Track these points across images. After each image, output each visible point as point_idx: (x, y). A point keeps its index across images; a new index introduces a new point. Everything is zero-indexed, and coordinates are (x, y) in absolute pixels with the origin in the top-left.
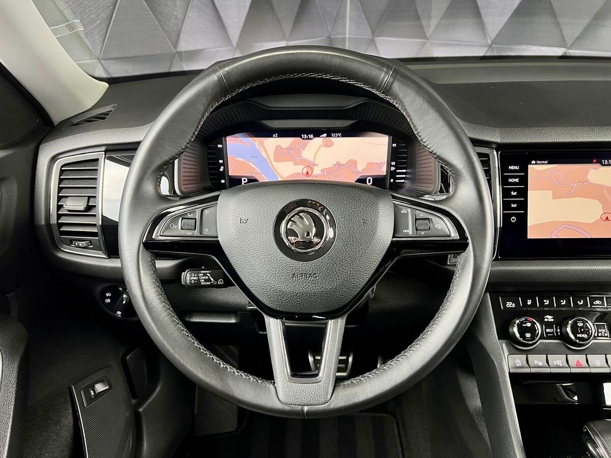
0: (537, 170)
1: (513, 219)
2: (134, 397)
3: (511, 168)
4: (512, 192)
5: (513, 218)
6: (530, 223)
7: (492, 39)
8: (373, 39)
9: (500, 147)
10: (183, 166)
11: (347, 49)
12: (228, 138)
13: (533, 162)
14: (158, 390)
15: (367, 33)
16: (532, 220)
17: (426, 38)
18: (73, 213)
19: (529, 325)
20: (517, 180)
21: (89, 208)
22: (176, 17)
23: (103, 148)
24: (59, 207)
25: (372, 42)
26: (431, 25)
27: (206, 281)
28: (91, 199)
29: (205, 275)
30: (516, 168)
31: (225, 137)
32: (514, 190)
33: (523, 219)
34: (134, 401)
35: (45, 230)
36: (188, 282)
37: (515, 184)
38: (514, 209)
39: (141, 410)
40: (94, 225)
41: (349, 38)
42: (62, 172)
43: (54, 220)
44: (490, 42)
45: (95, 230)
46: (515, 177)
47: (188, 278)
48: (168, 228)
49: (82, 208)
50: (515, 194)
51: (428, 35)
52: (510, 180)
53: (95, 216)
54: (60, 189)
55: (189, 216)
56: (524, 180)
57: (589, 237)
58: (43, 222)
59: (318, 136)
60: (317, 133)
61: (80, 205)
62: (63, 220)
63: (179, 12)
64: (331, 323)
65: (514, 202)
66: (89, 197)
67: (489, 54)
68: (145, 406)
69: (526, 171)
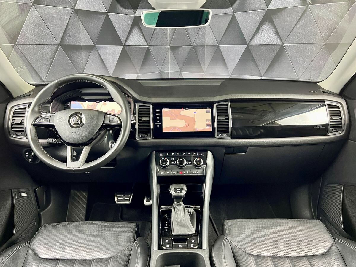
0: (165, 111)
1: (158, 126)
2: (39, 208)
3: (157, 110)
6: (163, 127)
7: (231, 73)
8: (181, 73)
9: (154, 104)
10: (53, 109)
11: (169, 78)
12: (71, 102)
13: (164, 109)
14: (50, 206)
15: (178, 70)
16: (164, 126)
17: (203, 72)
18: (17, 124)
19: (165, 160)
21: (22, 122)
22: (83, 63)
23: (28, 104)
24: (12, 122)
25: (181, 74)
26: (205, 67)
27: (55, 141)
28: (23, 120)
29: (55, 140)
30: (159, 110)
31: (70, 102)
33: (161, 126)
34: (38, 210)
35: (7, 129)
36: (49, 141)
37: (158, 115)
39: (41, 213)
40: (23, 128)
41: (170, 72)
42: (14, 112)
43: (10, 126)
44: (230, 74)
45: (23, 129)
47: (49, 140)
48: (40, 120)
49: (20, 122)
50: (159, 118)
51: (204, 71)
52: (157, 114)
53: (23, 125)
54: (13, 117)
55: (47, 118)
56: (161, 114)
57: (181, 131)
58: (7, 127)
59: (101, 102)
60: (101, 100)
61: (19, 122)
62: (13, 127)
63: (84, 61)
64: (85, 147)
65: (158, 121)
66: (22, 119)
67: (231, 78)
68: (43, 212)
69: (162, 111)
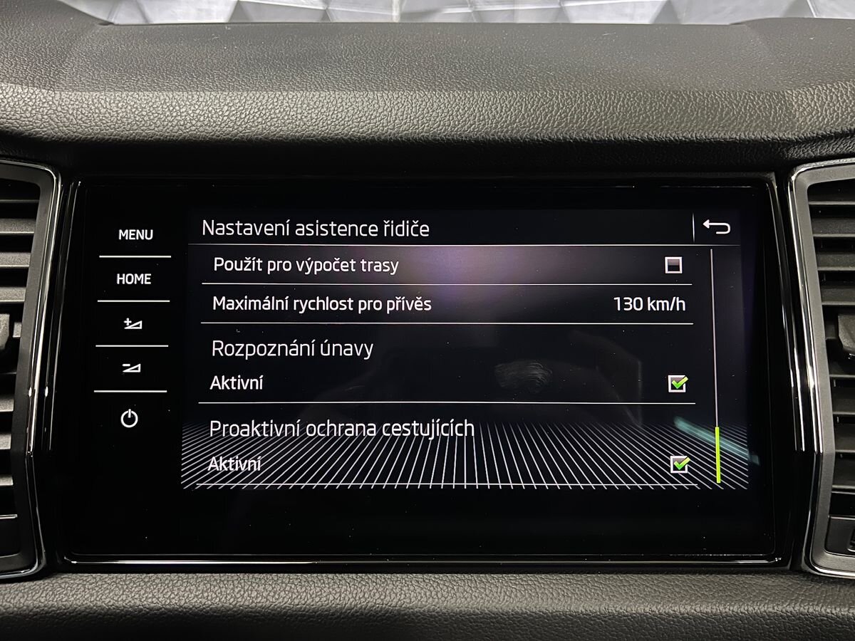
1: (129, 419)
3: (126, 234)
5: (130, 412)
20: (145, 279)
30: (142, 235)
32: (135, 313)
37: (137, 290)
38: (133, 380)
46: (137, 267)
52: (122, 279)
56: (170, 279)
65: (133, 357)
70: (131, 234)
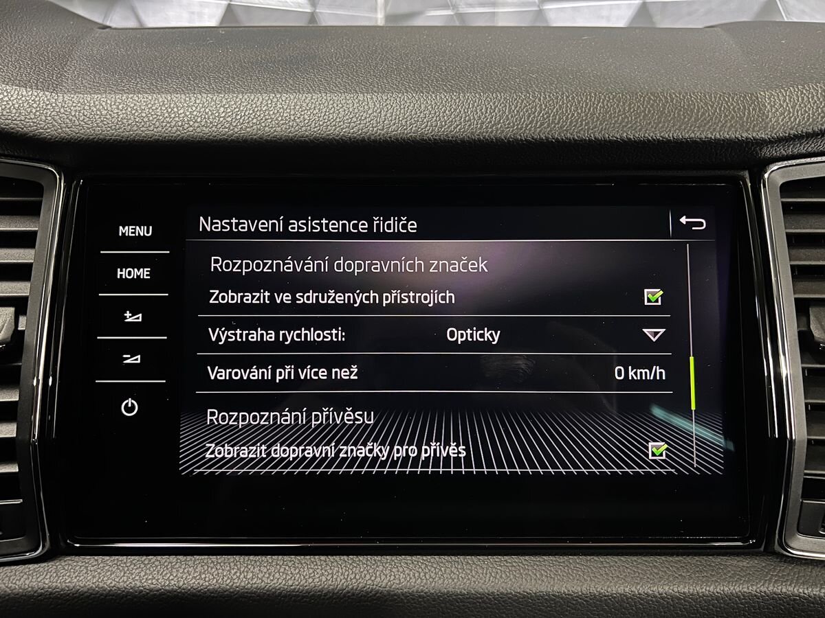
1: (129, 407)
3: (126, 230)
4: (128, 314)
5: (130, 401)
30: (142, 231)
32: (135, 306)
37: (137, 284)
38: (132, 371)
46: (137, 262)
50: (138, 318)
52: (122, 273)
65: (133, 348)
70: (131, 231)
